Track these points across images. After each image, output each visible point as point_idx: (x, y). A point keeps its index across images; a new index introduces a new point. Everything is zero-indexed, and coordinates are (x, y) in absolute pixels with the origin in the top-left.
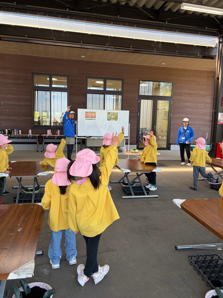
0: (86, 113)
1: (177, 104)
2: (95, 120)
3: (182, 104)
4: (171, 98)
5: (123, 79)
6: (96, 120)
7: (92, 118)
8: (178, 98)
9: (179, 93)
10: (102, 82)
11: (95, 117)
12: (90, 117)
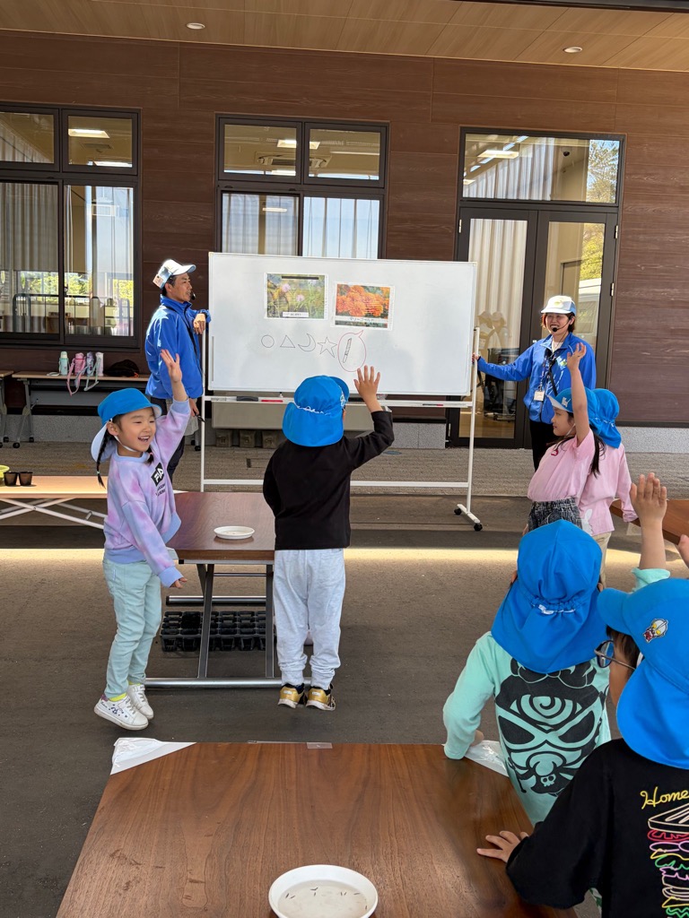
0: (342, 294)
1: (641, 237)
2: (385, 326)
3: (668, 238)
4: (614, 210)
5: (386, 127)
6: (390, 328)
7: (369, 315)
8: (650, 210)
9: (653, 186)
10: (291, 144)
11: (385, 315)
12: (357, 312)
